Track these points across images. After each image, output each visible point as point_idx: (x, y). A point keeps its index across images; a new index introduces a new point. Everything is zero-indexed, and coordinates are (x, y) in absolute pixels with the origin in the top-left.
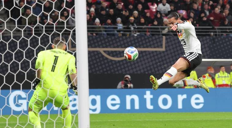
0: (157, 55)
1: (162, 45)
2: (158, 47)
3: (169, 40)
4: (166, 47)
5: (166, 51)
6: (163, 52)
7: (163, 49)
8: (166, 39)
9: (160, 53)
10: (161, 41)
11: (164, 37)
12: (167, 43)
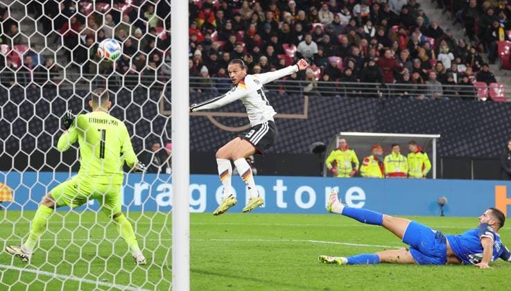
0: (295, 125)
1: (302, 110)
2: (297, 112)
3: (314, 102)
4: (309, 113)
5: (310, 119)
6: (305, 120)
7: (305, 116)
8: (310, 101)
9: (300, 121)
10: (301, 104)
11: (306, 98)
12: (311, 106)
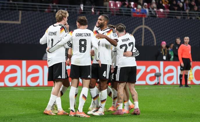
0: (15, 27)
1: (18, 19)
2: (16, 20)
3: (24, 14)
4: (21, 21)
5: (22, 24)
6: (19, 25)
8: (22, 14)
9: (17, 25)
10: (18, 15)
11: (20, 12)
12: (22, 17)
